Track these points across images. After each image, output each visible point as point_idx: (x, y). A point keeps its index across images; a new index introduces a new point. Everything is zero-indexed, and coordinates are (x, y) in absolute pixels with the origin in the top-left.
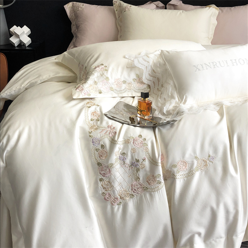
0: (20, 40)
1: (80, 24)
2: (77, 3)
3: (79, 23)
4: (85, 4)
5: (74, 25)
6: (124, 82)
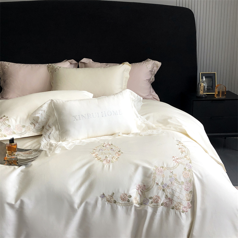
2: (5, 62)
4: (11, 63)
6: (24, 126)
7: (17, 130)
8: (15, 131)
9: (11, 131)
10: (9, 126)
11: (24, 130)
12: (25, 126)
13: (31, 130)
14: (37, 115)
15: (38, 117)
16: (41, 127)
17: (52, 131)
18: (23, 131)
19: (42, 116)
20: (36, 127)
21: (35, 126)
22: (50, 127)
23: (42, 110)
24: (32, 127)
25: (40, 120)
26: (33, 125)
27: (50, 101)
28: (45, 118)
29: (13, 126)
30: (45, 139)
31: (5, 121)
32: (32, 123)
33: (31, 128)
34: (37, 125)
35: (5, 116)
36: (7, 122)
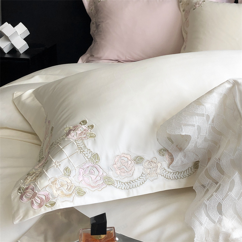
0: (12, 45)
1: (100, 22)
3: (99, 20)
5: (93, 23)
6: (139, 160)
7: (118, 172)
8: (111, 174)
9: (101, 173)
10: (96, 157)
11: (138, 170)
12: (142, 159)
13: (159, 171)
14: (185, 132)
15: (187, 138)
16: (191, 165)
17: (230, 190)
18: (137, 174)
19: (199, 133)
20: (174, 163)
21: (172, 160)
22: (222, 172)
23: (203, 115)
24: (163, 162)
25: (190, 146)
26: (167, 156)
27: (228, 86)
28: (205, 140)
29: (107, 158)
30: (208, 216)
31: (85, 142)
32: (163, 151)
33: (159, 165)
34: (179, 158)
35: (84, 122)
36: (89, 143)
